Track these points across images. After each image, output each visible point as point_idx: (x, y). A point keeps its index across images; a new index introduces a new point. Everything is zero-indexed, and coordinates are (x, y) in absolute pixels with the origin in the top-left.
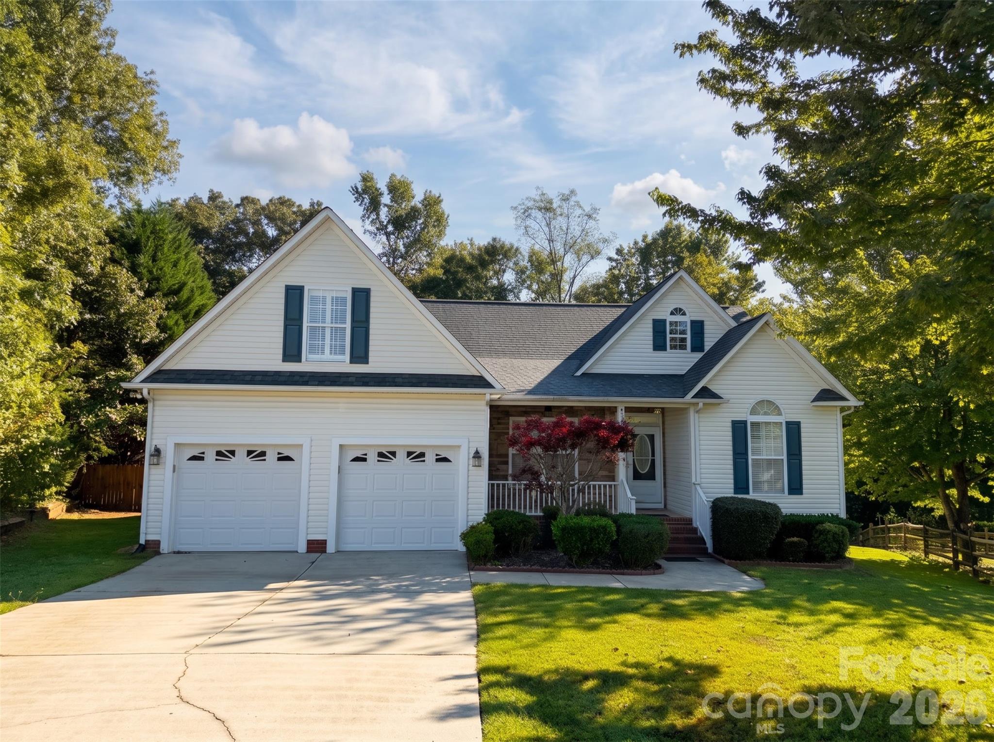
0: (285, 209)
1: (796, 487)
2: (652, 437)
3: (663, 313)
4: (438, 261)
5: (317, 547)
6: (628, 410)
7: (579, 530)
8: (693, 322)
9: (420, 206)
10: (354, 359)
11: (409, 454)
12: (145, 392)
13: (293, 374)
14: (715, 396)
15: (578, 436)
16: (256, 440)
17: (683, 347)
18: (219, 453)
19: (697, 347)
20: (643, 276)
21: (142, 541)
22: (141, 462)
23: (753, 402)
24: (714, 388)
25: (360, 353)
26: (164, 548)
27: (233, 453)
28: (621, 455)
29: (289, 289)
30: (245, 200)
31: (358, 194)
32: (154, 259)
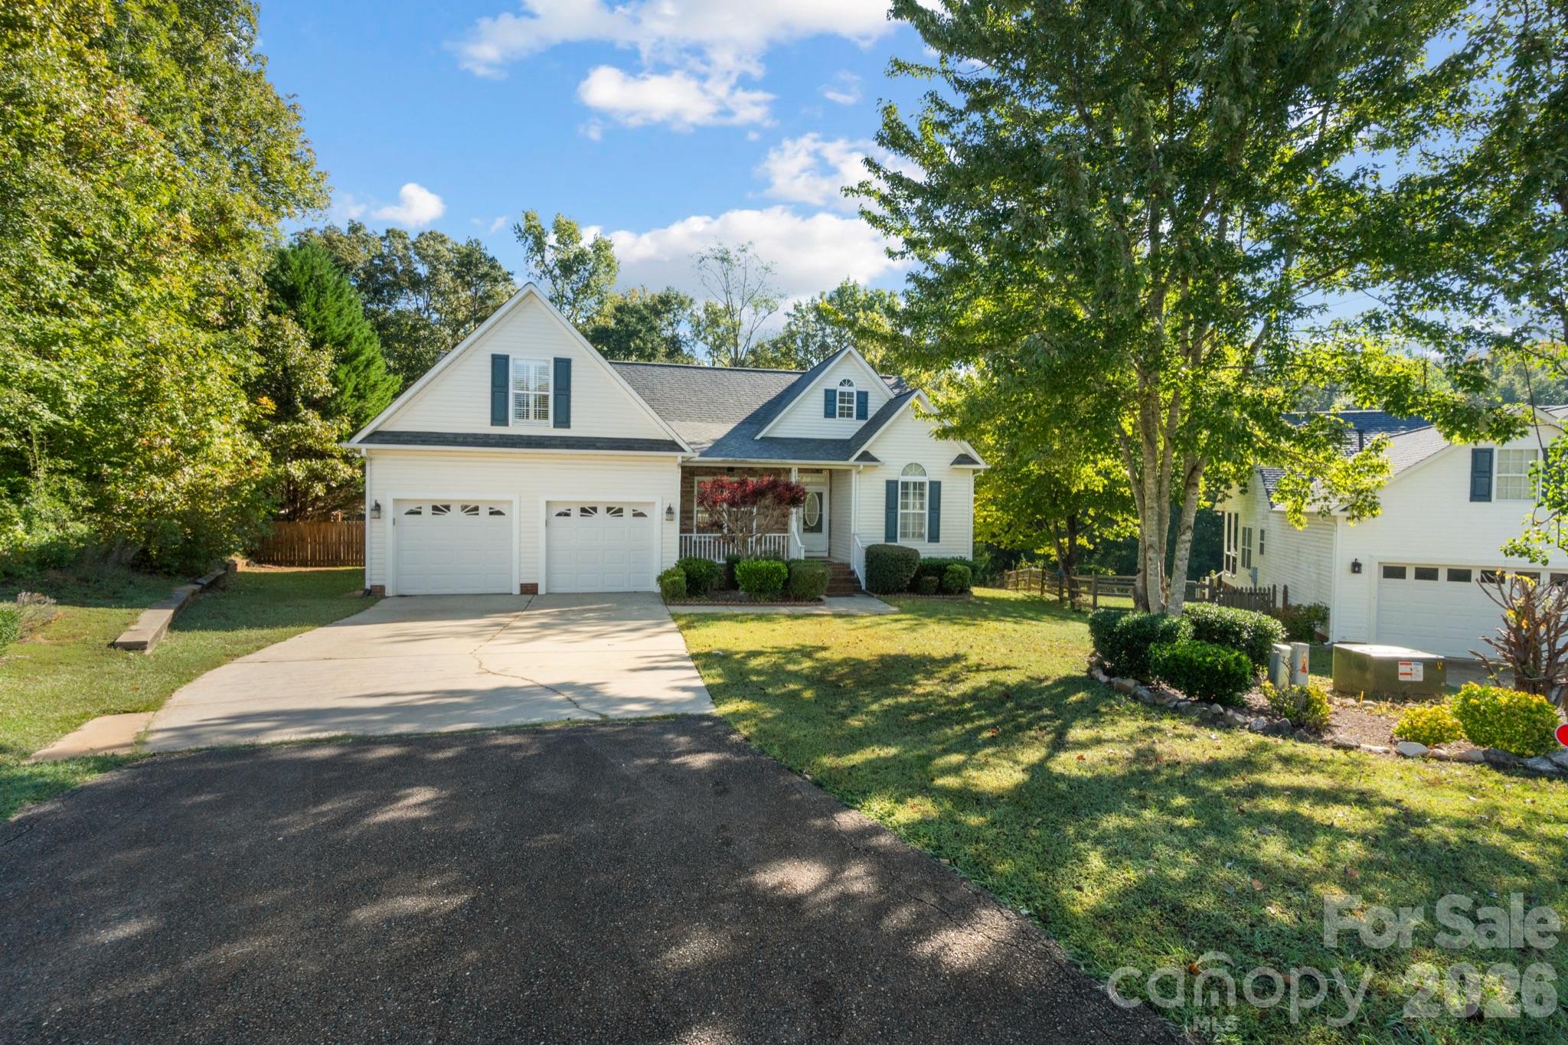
0: (439, 247)
1: (934, 537)
2: (820, 495)
3: (833, 384)
4: (608, 308)
5: (529, 589)
6: (801, 471)
7: (757, 572)
8: (859, 393)
9: (588, 249)
10: (557, 425)
11: (609, 509)
12: (364, 453)
13: (501, 436)
14: (874, 459)
15: (758, 494)
16: (471, 497)
17: (850, 415)
18: (435, 508)
19: (862, 414)
20: (820, 333)
21: (368, 586)
22: (362, 517)
23: (904, 465)
24: (874, 453)
25: (563, 418)
26: (389, 592)
27: (448, 507)
28: (794, 510)
29: (495, 358)
30: (391, 233)
31: (522, 234)
32: (317, 307)
